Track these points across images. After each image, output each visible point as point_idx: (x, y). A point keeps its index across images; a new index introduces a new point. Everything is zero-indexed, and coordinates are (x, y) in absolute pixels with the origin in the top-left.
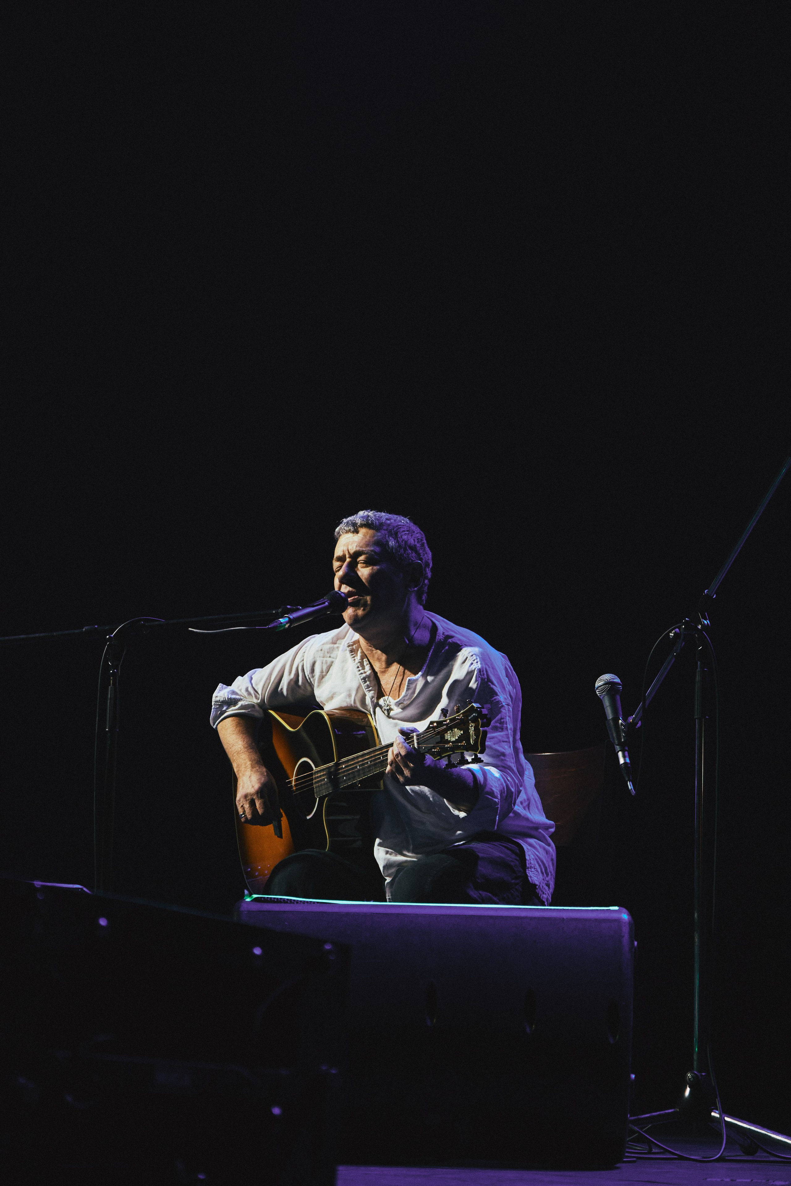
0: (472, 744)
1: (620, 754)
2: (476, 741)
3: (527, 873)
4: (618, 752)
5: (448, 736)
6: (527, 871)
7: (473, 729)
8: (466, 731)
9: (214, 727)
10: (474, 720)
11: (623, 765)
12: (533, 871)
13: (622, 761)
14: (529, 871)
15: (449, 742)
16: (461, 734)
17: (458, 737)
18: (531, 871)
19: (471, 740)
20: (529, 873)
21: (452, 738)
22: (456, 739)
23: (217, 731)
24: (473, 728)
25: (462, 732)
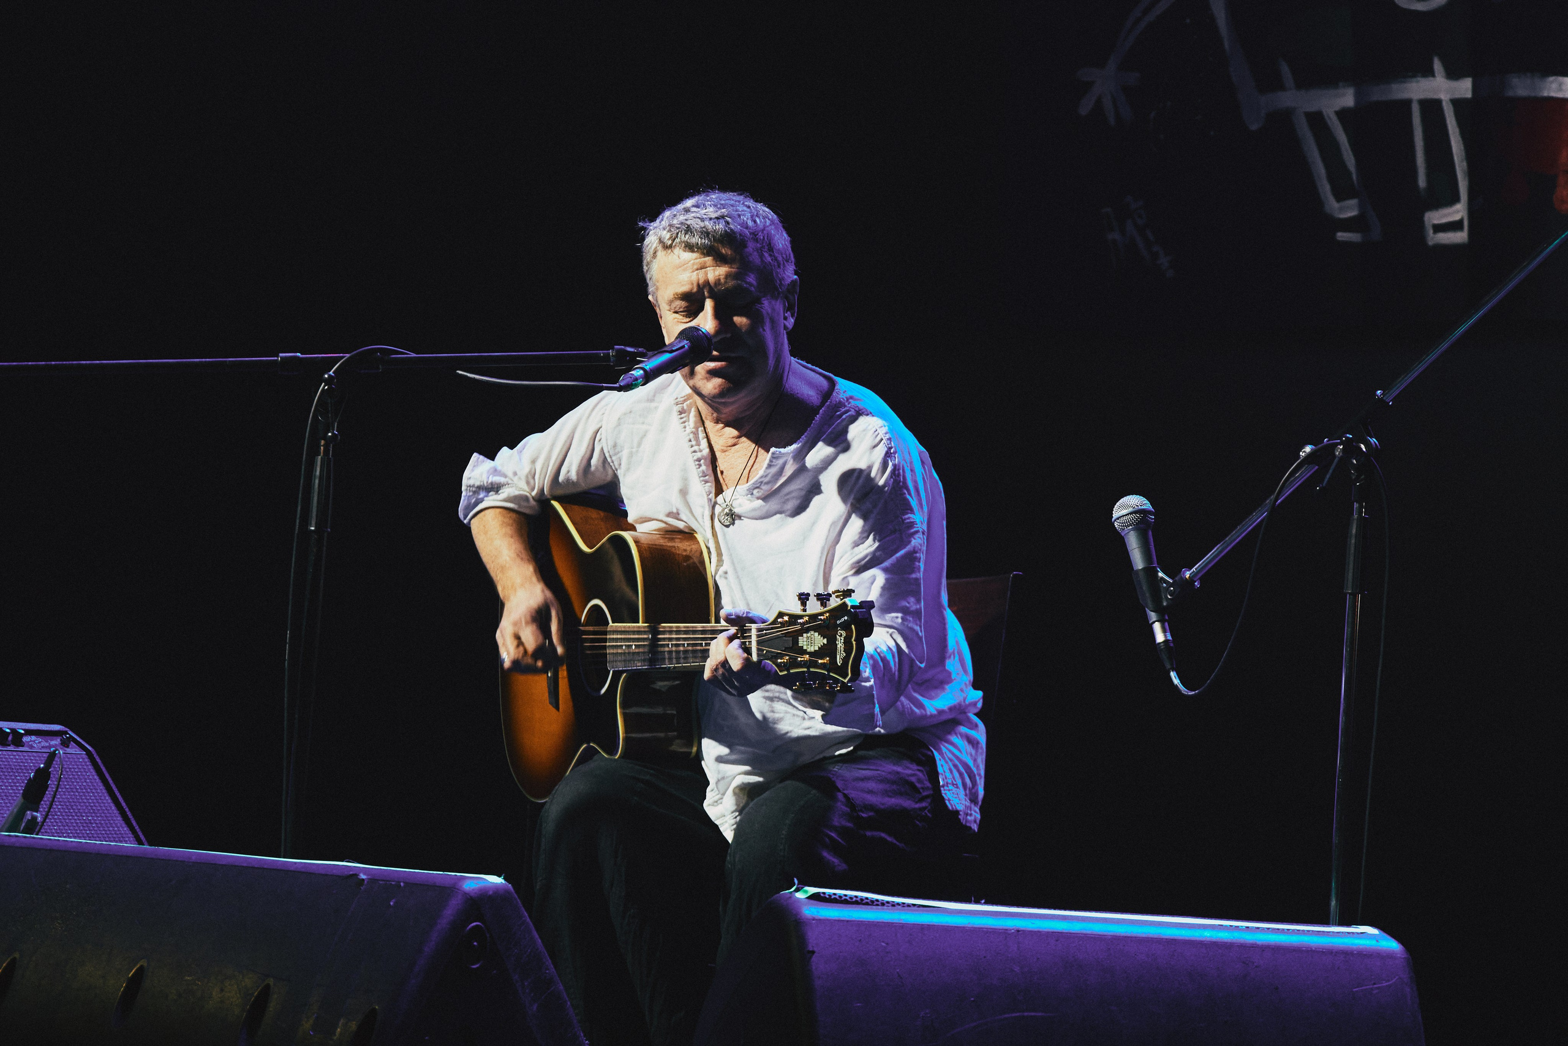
0: (839, 665)
1: (1157, 627)
2: (845, 660)
3: (943, 795)
4: (1154, 622)
5: (803, 641)
6: (943, 792)
7: (842, 641)
8: (832, 642)
9: (465, 522)
10: (846, 627)
11: (1162, 644)
12: (952, 790)
13: (1160, 637)
14: (944, 790)
15: (805, 652)
16: (823, 643)
17: (819, 648)
18: (949, 790)
19: (838, 657)
20: (945, 794)
21: (809, 646)
22: (815, 651)
23: (470, 528)
24: (843, 639)
25: (825, 641)
